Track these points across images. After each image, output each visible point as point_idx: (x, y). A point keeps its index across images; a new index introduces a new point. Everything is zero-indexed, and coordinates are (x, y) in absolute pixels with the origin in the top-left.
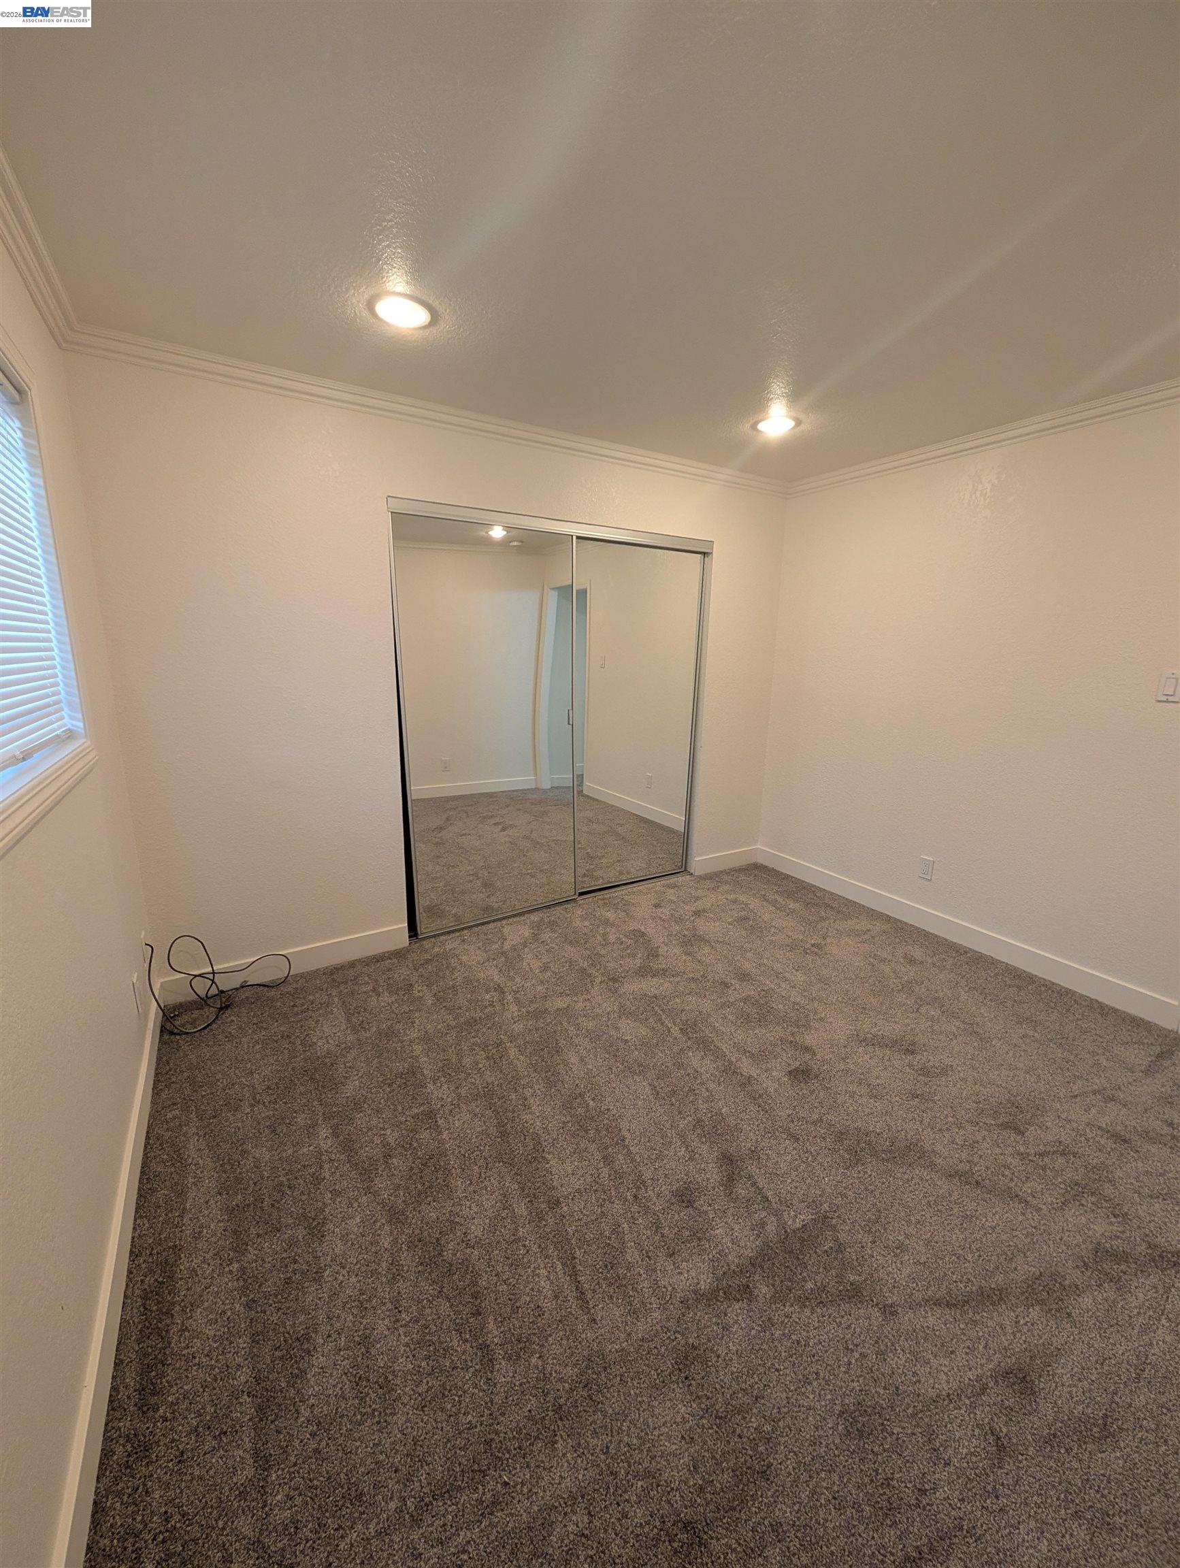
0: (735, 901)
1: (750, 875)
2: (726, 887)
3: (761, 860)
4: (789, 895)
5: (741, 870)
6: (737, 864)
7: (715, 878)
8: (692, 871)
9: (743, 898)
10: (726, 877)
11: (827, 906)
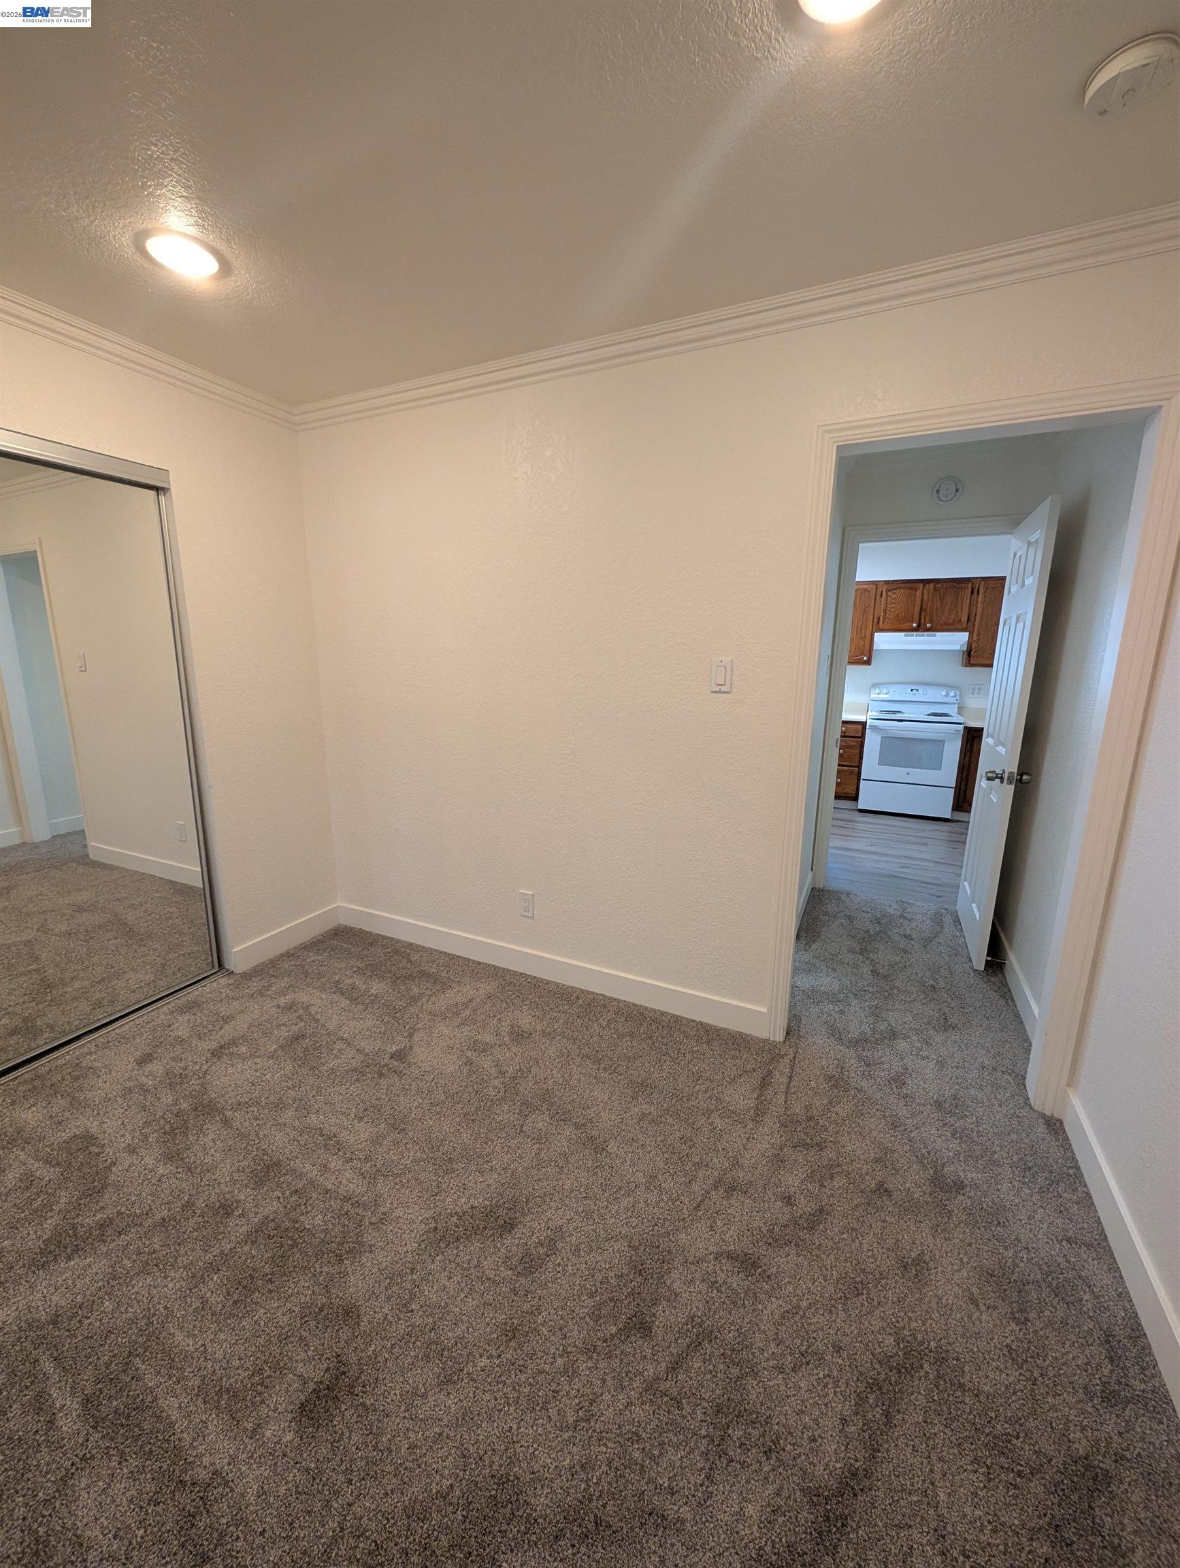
0: (290, 1007)
1: (325, 950)
2: (282, 983)
3: (345, 921)
4: (374, 971)
5: (316, 945)
6: (306, 936)
7: (266, 970)
8: (232, 969)
9: (303, 997)
10: (287, 965)
11: (423, 974)
